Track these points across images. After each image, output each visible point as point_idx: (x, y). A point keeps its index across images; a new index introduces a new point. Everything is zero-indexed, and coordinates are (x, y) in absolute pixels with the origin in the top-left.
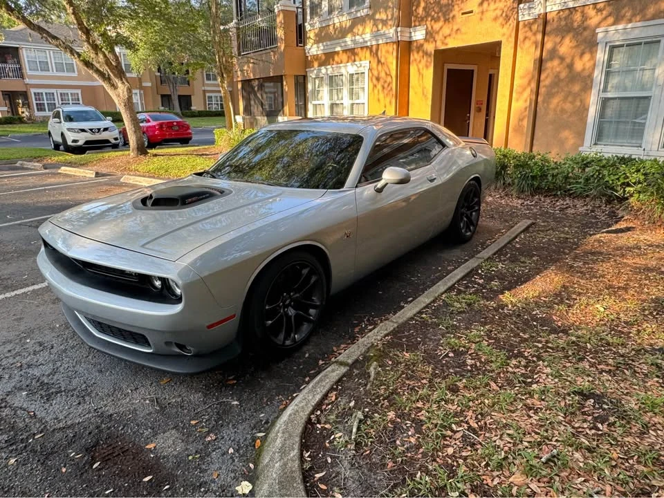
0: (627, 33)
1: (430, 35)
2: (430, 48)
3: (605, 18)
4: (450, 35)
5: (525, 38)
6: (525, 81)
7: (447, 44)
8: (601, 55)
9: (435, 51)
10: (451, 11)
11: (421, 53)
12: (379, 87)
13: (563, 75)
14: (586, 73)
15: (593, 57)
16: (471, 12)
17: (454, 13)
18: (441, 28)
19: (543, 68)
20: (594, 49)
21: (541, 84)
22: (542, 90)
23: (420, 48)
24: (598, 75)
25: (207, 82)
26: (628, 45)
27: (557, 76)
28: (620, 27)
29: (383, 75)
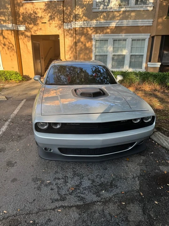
0: (100, 37)
1: (27, 29)
2: (29, 34)
3: (93, 32)
4: (37, 30)
7: (36, 34)
8: (94, 43)
9: (31, 35)
10: (37, 21)
11: (24, 36)
12: (6, 48)
13: (83, 47)
14: (90, 47)
15: (91, 43)
16: (46, 23)
17: (38, 22)
18: (33, 27)
19: (77, 45)
20: (91, 40)
21: (77, 50)
23: (23, 34)
24: (93, 48)
26: (100, 40)
27: (81, 48)
28: (98, 35)
29: (7, 43)
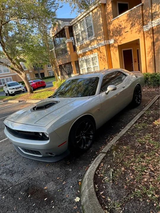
1: (115, 41)
2: (116, 45)
4: (122, 40)
5: (147, 36)
6: (149, 50)
7: (121, 43)
9: (118, 46)
10: (121, 32)
11: (113, 47)
12: (102, 60)
16: (128, 31)
17: (122, 33)
18: (119, 38)
19: (155, 45)
21: (155, 50)
22: (156, 52)
23: (113, 45)
25: (48, 68)
29: (102, 56)
